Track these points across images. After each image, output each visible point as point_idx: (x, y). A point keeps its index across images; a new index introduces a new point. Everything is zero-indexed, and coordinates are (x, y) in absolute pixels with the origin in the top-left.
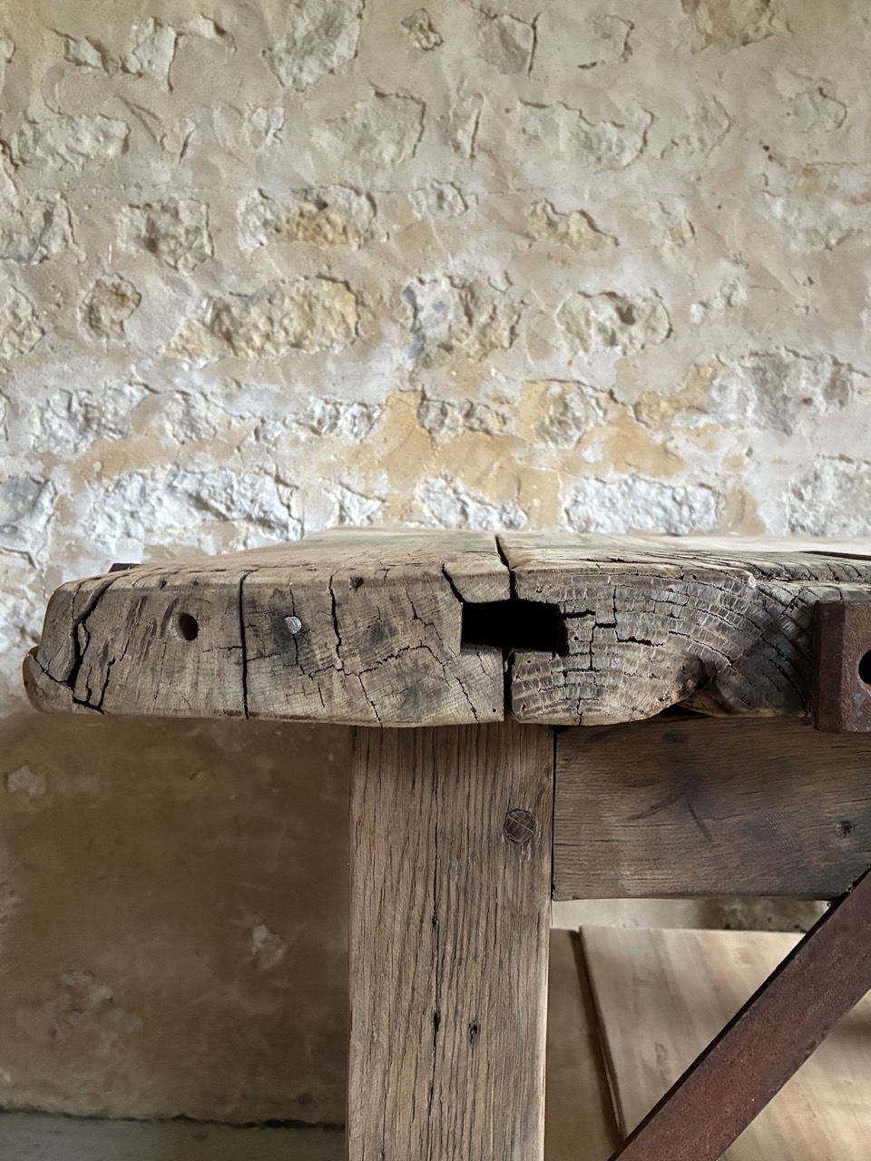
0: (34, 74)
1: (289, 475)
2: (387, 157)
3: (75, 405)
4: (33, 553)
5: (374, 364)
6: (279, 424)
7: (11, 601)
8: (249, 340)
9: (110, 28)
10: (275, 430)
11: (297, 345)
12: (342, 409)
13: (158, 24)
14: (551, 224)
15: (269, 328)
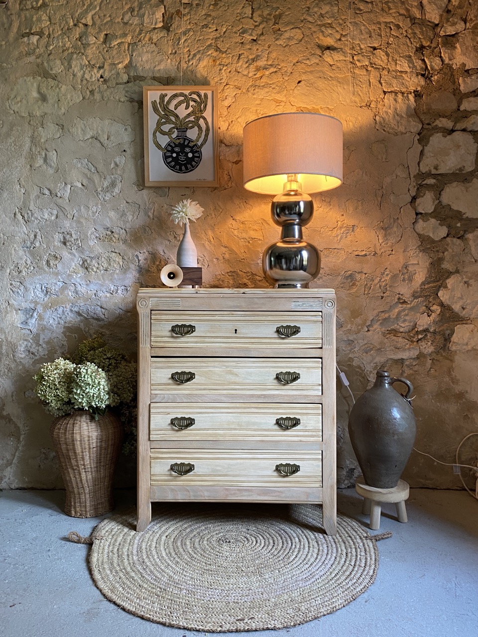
0: (31, 198)
1: (105, 306)
2: (130, 220)
3: (43, 288)
4: (32, 329)
5: (128, 275)
6: (101, 292)
7: (25, 343)
8: (92, 269)
9: (52, 185)
10: (101, 294)
11: (106, 270)
12: (119, 288)
13: (66, 184)
14: (175, 237)
15: (98, 266)
